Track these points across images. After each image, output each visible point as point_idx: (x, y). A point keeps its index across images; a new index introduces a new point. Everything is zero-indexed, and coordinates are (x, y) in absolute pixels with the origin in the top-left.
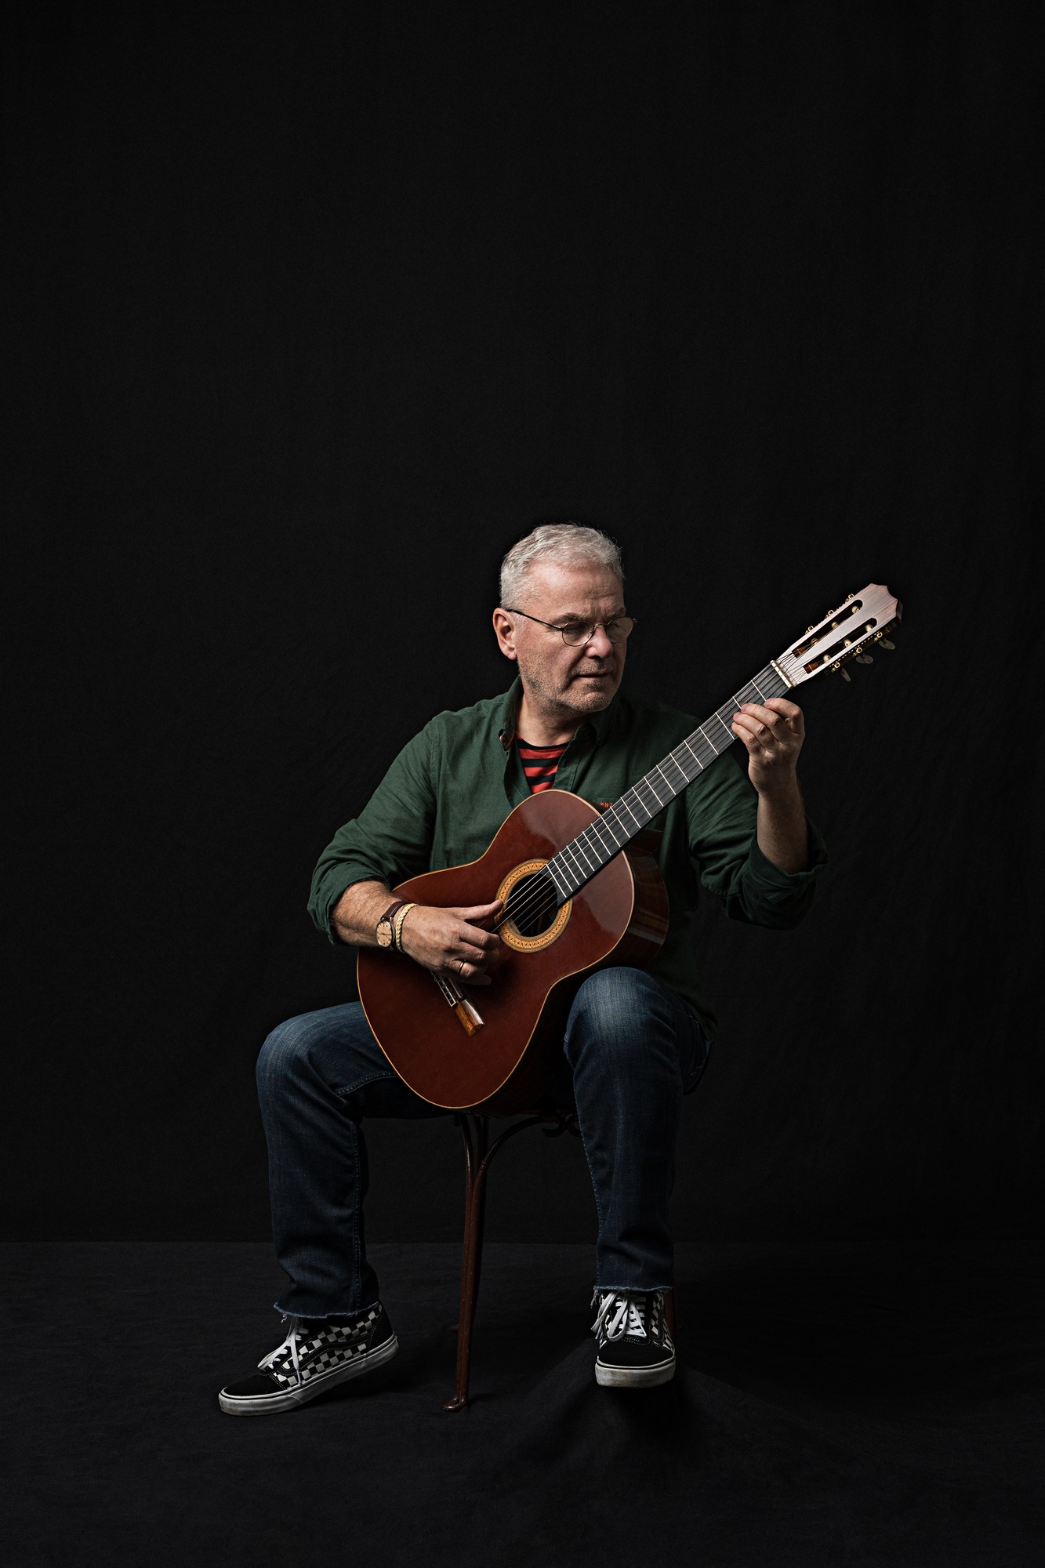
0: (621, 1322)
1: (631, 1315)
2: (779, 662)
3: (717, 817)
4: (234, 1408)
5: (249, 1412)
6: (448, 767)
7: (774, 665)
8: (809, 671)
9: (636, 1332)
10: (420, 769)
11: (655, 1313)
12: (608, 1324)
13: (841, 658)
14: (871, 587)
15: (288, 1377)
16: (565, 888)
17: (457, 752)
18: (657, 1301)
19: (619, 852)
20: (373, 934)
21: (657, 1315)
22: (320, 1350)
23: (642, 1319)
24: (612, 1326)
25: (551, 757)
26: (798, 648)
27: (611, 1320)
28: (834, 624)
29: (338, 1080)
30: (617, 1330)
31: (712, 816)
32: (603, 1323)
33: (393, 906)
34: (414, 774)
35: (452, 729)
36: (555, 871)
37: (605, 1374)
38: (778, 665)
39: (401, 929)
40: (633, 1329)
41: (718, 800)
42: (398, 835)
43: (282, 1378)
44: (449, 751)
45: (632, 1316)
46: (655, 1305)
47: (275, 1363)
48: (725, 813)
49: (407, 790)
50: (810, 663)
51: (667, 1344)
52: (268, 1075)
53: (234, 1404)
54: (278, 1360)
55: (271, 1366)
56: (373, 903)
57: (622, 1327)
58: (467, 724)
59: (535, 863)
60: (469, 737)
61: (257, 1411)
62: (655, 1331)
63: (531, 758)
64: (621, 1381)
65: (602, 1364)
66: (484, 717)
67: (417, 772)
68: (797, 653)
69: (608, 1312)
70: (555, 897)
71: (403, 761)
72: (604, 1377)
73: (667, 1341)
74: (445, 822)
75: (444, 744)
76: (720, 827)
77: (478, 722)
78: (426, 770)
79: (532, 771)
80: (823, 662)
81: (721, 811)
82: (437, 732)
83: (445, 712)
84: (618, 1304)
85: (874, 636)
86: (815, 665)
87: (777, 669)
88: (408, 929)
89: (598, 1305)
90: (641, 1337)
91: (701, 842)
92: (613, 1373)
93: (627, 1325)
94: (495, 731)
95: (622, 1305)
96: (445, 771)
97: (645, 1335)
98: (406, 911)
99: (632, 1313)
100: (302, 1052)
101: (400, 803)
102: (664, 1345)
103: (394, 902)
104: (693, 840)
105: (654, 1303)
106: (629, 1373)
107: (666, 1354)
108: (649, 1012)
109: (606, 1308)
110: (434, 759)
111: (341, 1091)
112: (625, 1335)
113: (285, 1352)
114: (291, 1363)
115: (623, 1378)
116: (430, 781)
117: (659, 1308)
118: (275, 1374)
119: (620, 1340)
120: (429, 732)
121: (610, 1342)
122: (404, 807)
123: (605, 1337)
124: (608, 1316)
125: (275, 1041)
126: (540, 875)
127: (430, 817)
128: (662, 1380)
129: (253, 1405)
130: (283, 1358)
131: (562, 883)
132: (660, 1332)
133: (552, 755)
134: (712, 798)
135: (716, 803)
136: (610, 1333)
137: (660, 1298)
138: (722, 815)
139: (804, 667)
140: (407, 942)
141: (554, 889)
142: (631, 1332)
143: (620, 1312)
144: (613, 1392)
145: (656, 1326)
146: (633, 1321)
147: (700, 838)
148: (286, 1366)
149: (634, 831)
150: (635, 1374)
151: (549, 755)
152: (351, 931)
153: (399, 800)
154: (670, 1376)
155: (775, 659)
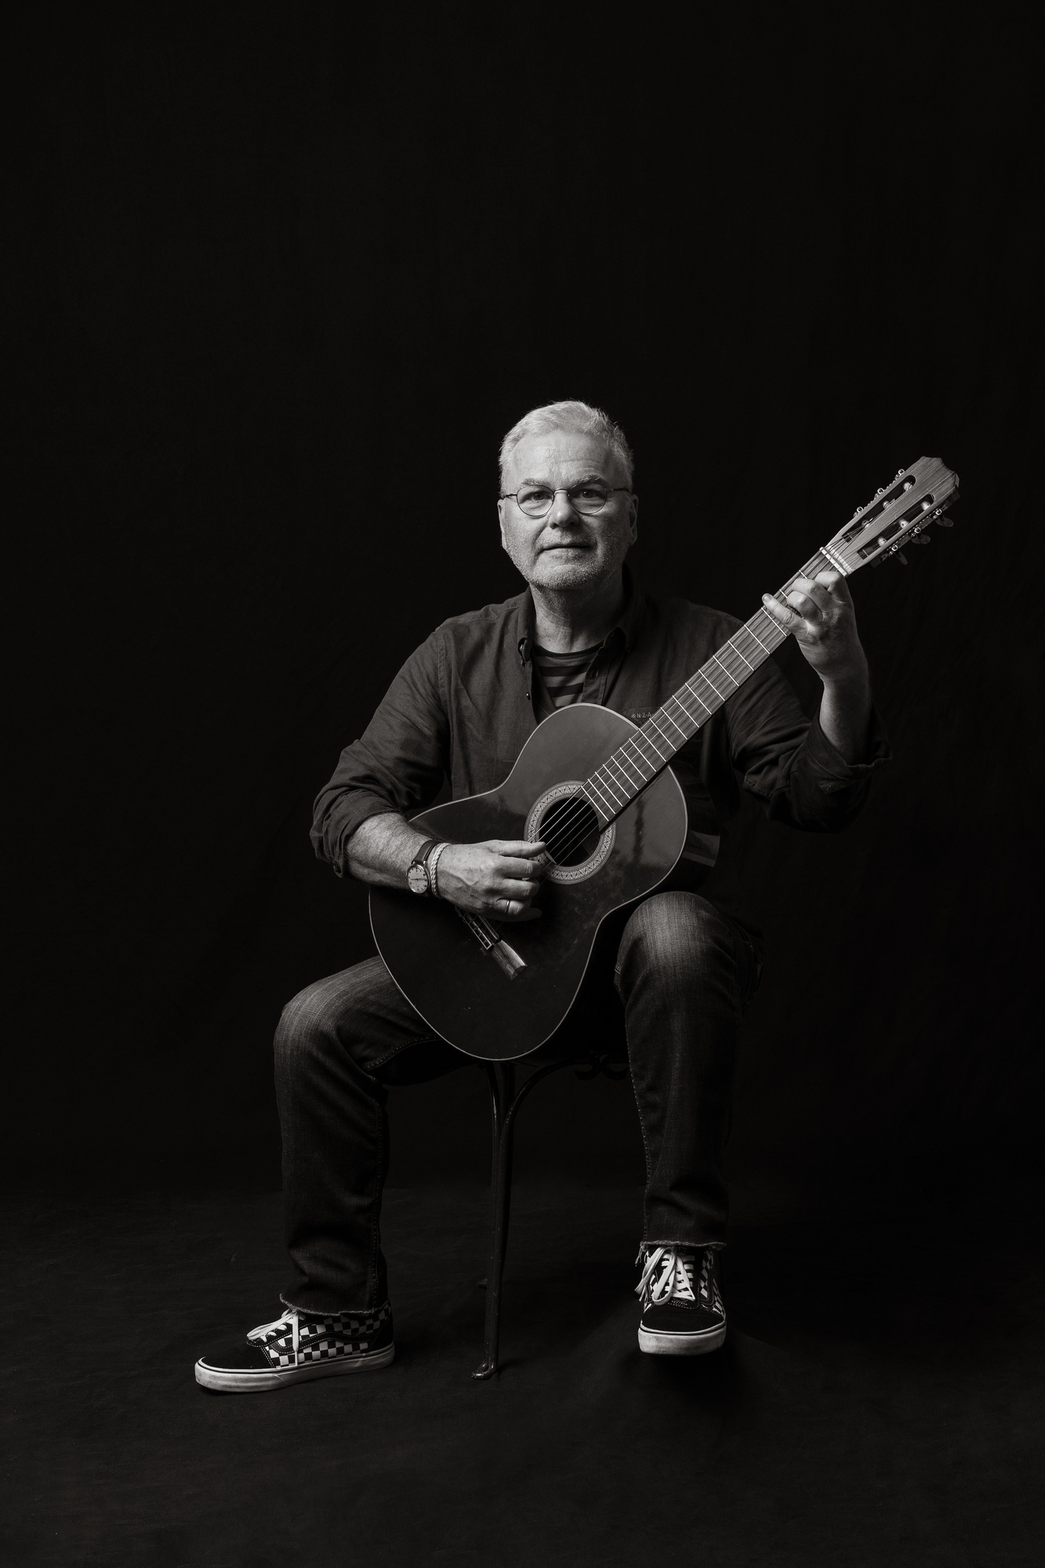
0: (667, 1284)
1: (678, 1275)
2: (828, 548)
3: (763, 719)
4: (214, 1381)
5: (230, 1387)
6: (459, 681)
7: (824, 552)
8: (864, 557)
9: (684, 1295)
10: (427, 685)
11: (705, 1274)
12: (653, 1285)
13: (898, 540)
14: (923, 461)
15: (280, 1355)
16: (607, 811)
17: (467, 666)
18: (707, 1261)
19: (665, 767)
20: (403, 876)
21: (706, 1275)
22: (321, 1337)
23: (690, 1280)
24: (657, 1288)
25: (572, 664)
26: (849, 531)
27: (656, 1280)
28: (885, 504)
29: (367, 1053)
30: (663, 1293)
31: (757, 718)
32: (648, 1284)
33: (424, 846)
34: (422, 691)
35: (459, 637)
36: (593, 793)
37: (650, 1341)
38: (828, 552)
39: (436, 873)
40: (680, 1291)
41: (762, 701)
42: (411, 757)
43: (273, 1354)
44: (458, 663)
45: (680, 1277)
46: (704, 1264)
47: (269, 1338)
48: (771, 714)
49: (417, 709)
50: (865, 547)
51: (718, 1308)
52: (289, 1052)
53: (215, 1377)
54: (274, 1334)
55: (265, 1339)
56: (399, 843)
57: (668, 1289)
58: (476, 634)
59: (567, 785)
60: (479, 648)
61: (238, 1387)
62: (704, 1293)
63: (551, 666)
64: (666, 1348)
65: (645, 1328)
66: (494, 624)
67: (423, 688)
68: (847, 538)
69: (653, 1273)
70: (596, 821)
71: (407, 677)
72: (648, 1343)
73: (717, 1304)
74: (463, 740)
75: (452, 656)
76: (767, 729)
77: (488, 630)
78: (435, 687)
79: (555, 681)
80: (878, 546)
81: (767, 713)
82: (442, 642)
83: (449, 621)
84: (664, 1264)
85: (932, 513)
86: (870, 549)
87: (828, 556)
88: (443, 872)
89: (642, 1264)
90: (689, 1301)
91: (744, 750)
92: (657, 1339)
93: (674, 1286)
94: (509, 640)
95: (669, 1264)
96: (457, 685)
97: (694, 1298)
98: (439, 853)
99: (679, 1273)
100: (329, 1026)
101: (408, 722)
102: (714, 1309)
103: (422, 842)
104: (737, 746)
105: (704, 1262)
106: (676, 1339)
107: (716, 1319)
108: (709, 940)
109: (651, 1268)
110: (442, 674)
111: (369, 1065)
112: (672, 1298)
113: (283, 1328)
114: (289, 1342)
115: (668, 1345)
116: (439, 698)
117: (709, 1267)
118: (267, 1348)
119: (666, 1304)
120: (434, 644)
121: (655, 1307)
122: (414, 726)
123: (650, 1300)
124: (654, 1277)
125: (296, 1014)
126: (575, 799)
127: (443, 736)
128: (712, 1347)
129: (236, 1380)
130: (280, 1334)
131: (603, 806)
132: (710, 1295)
133: (574, 663)
134: (755, 698)
135: (760, 704)
136: (655, 1295)
137: (710, 1257)
138: (768, 717)
139: (858, 552)
140: (444, 887)
141: (594, 813)
142: (678, 1295)
143: (666, 1273)
144: (656, 1358)
145: (705, 1287)
146: (680, 1282)
147: (746, 743)
148: (282, 1342)
149: (680, 743)
150: (682, 1340)
151: (570, 662)
152: (371, 871)
153: (407, 718)
154: (720, 1342)
155: (824, 545)
